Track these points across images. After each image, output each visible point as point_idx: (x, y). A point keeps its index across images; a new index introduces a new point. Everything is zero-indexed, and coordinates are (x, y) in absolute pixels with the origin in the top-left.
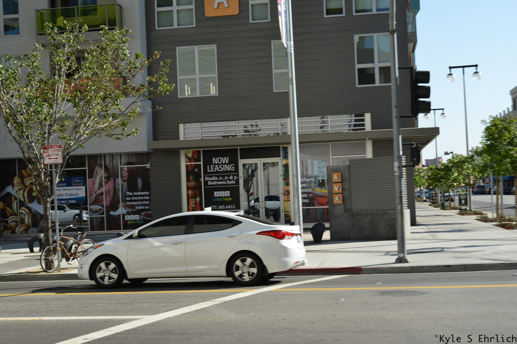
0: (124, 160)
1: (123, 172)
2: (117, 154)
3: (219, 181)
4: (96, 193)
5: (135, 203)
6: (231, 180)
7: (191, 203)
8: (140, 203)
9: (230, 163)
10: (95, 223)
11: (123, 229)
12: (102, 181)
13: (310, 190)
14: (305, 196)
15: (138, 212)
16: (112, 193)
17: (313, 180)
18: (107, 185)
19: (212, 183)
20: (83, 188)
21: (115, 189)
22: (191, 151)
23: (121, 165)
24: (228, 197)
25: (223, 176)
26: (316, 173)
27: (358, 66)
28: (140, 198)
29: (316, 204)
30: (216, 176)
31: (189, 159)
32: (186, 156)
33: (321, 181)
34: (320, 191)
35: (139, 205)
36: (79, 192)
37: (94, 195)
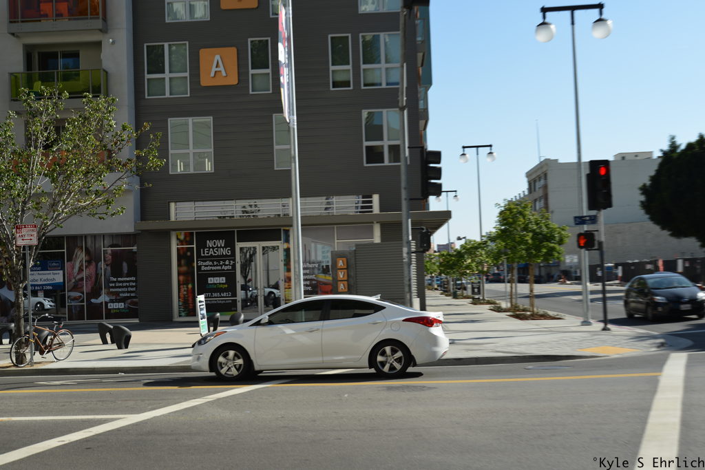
0: (107, 242)
1: (107, 255)
2: (99, 235)
3: (214, 266)
4: (75, 278)
5: (120, 290)
6: (227, 265)
7: (182, 290)
8: (125, 289)
9: (226, 246)
10: (74, 311)
11: (106, 319)
12: (82, 265)
13: (313, 277)
14: (308, 283)
15: (123, 300)
16: (93, 279)
17: (317, 265)
18: (88, 269)
19: (206, 269)
20: (61, 272)
21: (97, 275)
22: (183, 232)
23: (104, 247)
24: (223, 284)
25: (219, 261)
26: (320, 258)
27: (366, 144)
28: (124, 284)
29: (319, 292)
30: (210, 261)
31: (181, 242)
32: (178, 239)
33: (325, 267)
34: (324, 277)
35: (124, 292)
36: (57, 277)
37: (73, 281)
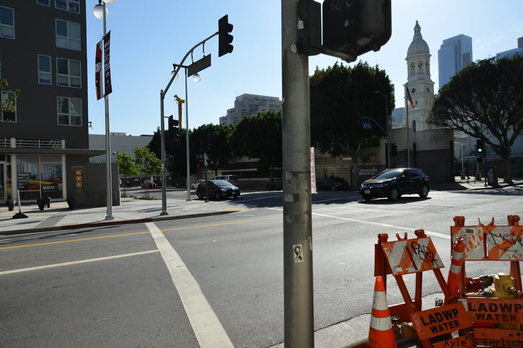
13: (25, 181)
14: (22, 184)
17: (27, 175)
26: (29, 171)
27: (60, 114)
29: (29, 188)
33: (32, 176)
34: (32, 181)
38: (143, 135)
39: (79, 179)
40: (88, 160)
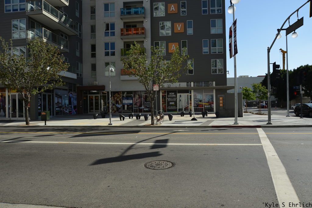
0: (144, 93)
1: (144, 96)
4: (135, 102)
6: (175, 99)
7: (163, 106)
9: (174, 94)
10: (135, 110)
12: (137, 99)
13: (197, 103)
15: (148, 108)
16: (140, 102)
17: (198, 100)
18: (139, 100)
19: (169, 100)
21: (141, 101)
22: (163, 91)
25: (172, 98)
26: (199, 98)
27: (212, 68)
28: (148, 104)
29: (199, 107)
30: (170, 98)
31: (163, 93)
34: (200, 103)
35: (148, 106)
36: (131, 102)
38: (259, 76)
39: (221, 102)
40: (227, 91)
